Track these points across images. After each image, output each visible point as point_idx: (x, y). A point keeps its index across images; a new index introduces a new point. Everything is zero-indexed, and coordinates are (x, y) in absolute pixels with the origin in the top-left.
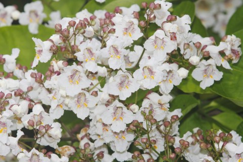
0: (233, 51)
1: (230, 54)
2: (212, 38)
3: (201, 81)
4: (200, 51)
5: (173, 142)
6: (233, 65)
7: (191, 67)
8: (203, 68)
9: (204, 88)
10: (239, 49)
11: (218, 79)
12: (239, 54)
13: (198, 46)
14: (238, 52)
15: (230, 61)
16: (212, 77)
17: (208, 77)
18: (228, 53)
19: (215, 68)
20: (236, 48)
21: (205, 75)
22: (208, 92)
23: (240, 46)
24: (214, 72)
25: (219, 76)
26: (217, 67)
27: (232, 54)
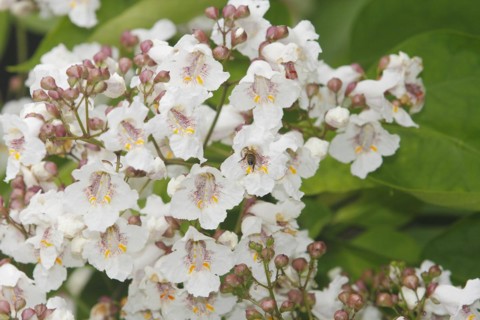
0: (408, 87)
1: (405, 96)
2: (356, 66)
3: (352, 162)
4: (341, 97)
5: (311, 302)
6: (415, 117)
7: (328, 132)
8: (351, 132)
9: (363, 175)
10: (419, 82)
11: (390, 152)
12: (421, 93)
13: (335, 86)
14: (418, 88)
15: (406, 107)
16: (375, 150)
17: (366, 150)
18: (400, 93)
19: (378, 128)
20: (413, 80)
21: (358, 147)
22: (370, 185)
23: (420, 75)
24: (377, 137)
25: (390, 145)
26: (384, 123)
27: (409, 95)
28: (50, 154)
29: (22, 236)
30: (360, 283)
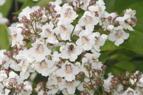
0: (132, 19)
1: (131, 21)
2: (116, 13)
3: (115, 41)
4: (112, 22)
5: (103, 83)
6: (134, 28)
7: (108, 32)
8: (115, 32)
9: (118, 45)
10: (135, 17)
11: (126, 38)
12: (135, 21)
13: (110, 19)
14: (135, 19)
15: (131, 25)
16: (122, 38)
17: (119, 38)
18: (129, 21)
19: (123, 31)
20: (133, 17)
21: (117, 37)
22: (120, 48)
23: (135, 15)
24: (122, 34)
25: (126, 36)
26: (124, 30)
27: (132, 21)
28: (25, 39)
29: (16, 63)
30: (117, 77)
